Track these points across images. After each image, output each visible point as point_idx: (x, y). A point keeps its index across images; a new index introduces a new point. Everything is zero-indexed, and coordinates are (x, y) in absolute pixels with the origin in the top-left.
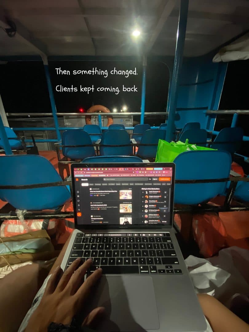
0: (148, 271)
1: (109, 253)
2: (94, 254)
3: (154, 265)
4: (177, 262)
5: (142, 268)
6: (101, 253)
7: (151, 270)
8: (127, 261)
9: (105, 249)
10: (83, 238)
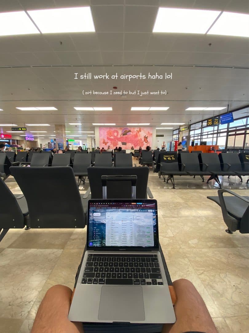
0: (139, 283)
1: (112, 269)
2: (101, 270)
3: (144, 279)
4: (160, 277)
5: (135, 280)
6: (106, 269)
7: (141, 282)
8: (125, 275)
9: (109, 266)
10: (92, 257)
